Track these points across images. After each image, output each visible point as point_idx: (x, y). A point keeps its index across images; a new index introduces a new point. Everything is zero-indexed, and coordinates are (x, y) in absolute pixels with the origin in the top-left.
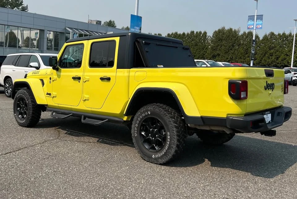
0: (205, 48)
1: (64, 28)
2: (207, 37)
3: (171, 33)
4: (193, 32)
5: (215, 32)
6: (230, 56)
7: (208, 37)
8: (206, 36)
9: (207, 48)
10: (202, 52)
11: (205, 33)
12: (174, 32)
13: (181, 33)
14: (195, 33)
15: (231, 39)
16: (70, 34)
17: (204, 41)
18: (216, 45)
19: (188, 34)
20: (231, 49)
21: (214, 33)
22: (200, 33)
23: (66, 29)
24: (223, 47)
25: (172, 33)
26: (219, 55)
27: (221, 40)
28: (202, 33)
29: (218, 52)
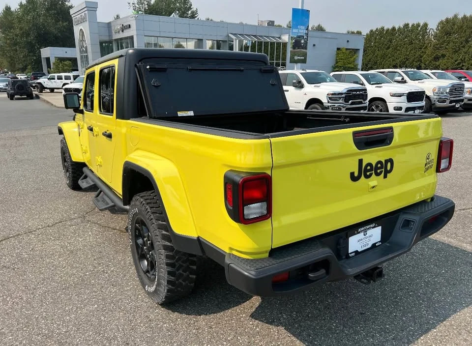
0: (423, 47)
1: (225, 34)
2: (428, 31)
3: (375, 29)
4: (407, 25)
5: (441, 22)
6: (461, 57)
7: (430, 30)
8: (426, 29)
9: (426, 47)
10: (418, 53)
11: (426, 25)
12: (379, 27)
13: (390, 28)
14: (410, 26)
15: (465, 32)
16: (233, 41)
17: (423, 36)
18: (441, 41)
19: (399, 28)
20: (464, 47)
21: (439, 24)
22: (418, 25)
23: (228, 36)
24: (451, 44)
25: (377, 29)
26: (443, 56)
27: (448, 34)
28: (421, 25)
29: (442, 52)
